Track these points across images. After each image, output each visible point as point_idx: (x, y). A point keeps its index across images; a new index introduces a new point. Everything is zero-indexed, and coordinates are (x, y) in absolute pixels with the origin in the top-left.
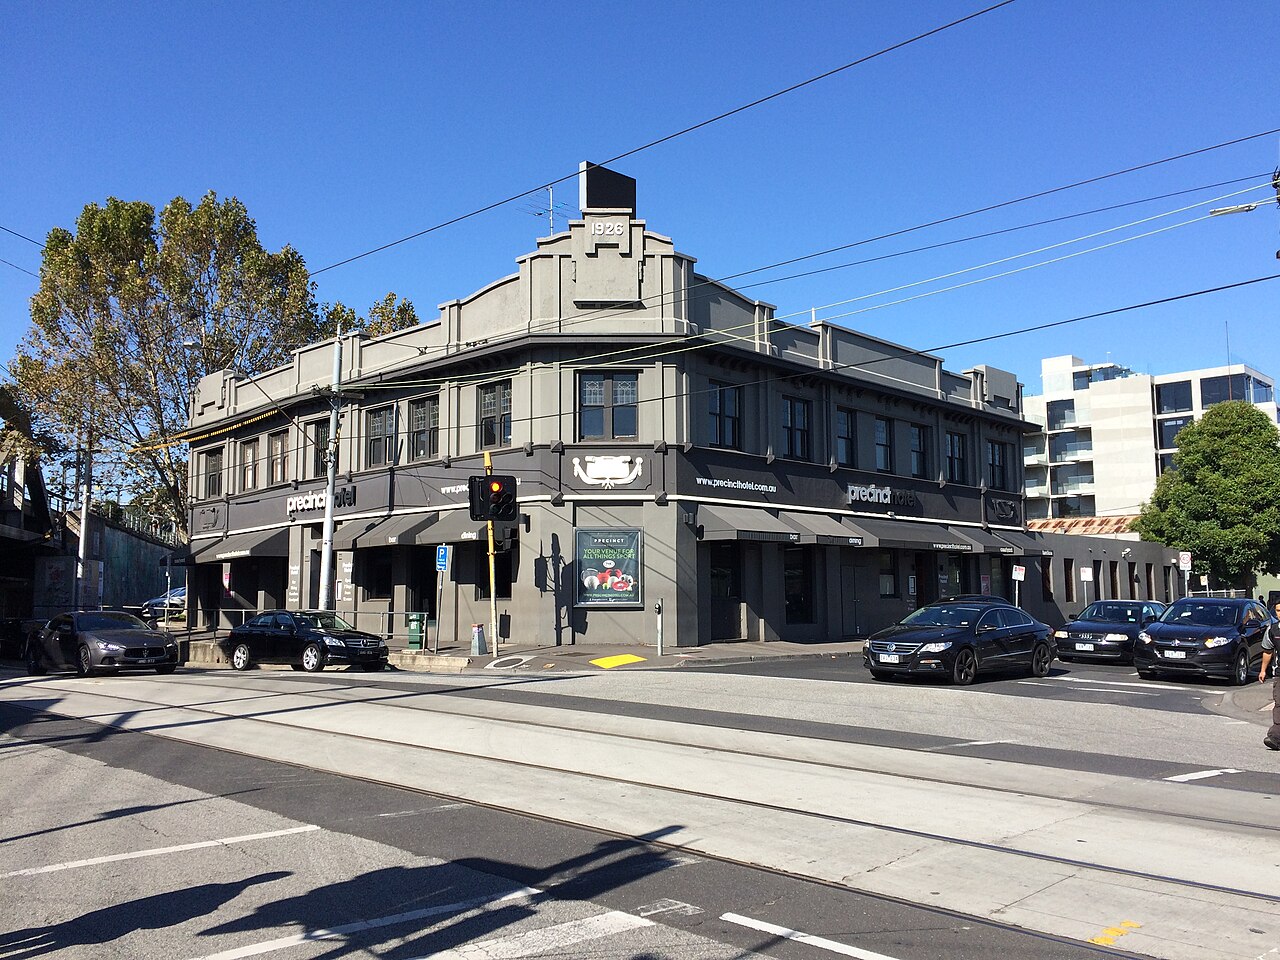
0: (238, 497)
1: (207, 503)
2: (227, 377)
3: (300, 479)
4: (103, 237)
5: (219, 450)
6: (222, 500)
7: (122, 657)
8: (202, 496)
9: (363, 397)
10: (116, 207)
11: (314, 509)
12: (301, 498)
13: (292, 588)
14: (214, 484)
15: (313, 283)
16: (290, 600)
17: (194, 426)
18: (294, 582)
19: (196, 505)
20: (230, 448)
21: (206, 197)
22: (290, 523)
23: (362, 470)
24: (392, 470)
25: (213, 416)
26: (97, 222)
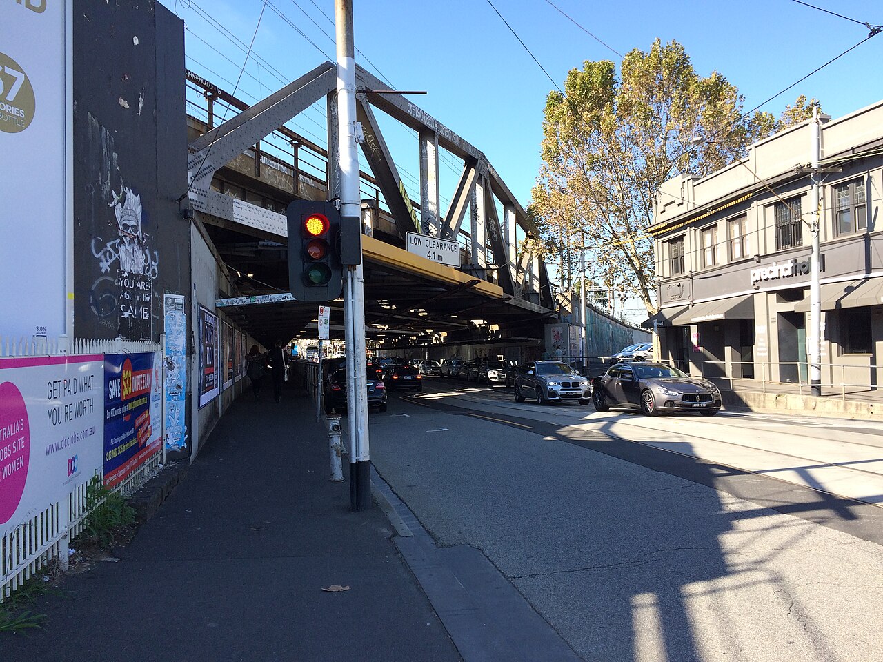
0: (701, 273)
1: (673, 280)
2: (685, 179)
3: (762, 253)
4: (583, 91)
5: (681, 238)
6: (686, 277)
7: (680, 401)
8: (667, 275)
9: (841, 170)
10: (590, 67)
11: (779, 277)
12: (764, 269)
13: (760, 344)
14: (677, 264)
15: (741, 96)
16: (759, 354)
17: (657, 223)
18: (761, 340)
19: (663, 282)
20: (691, 236)
21: (654, 44)
22: (754, 291)
23: (830, 239)
24: (867, 238)
25: (674, 212)
26: (578, 81)
